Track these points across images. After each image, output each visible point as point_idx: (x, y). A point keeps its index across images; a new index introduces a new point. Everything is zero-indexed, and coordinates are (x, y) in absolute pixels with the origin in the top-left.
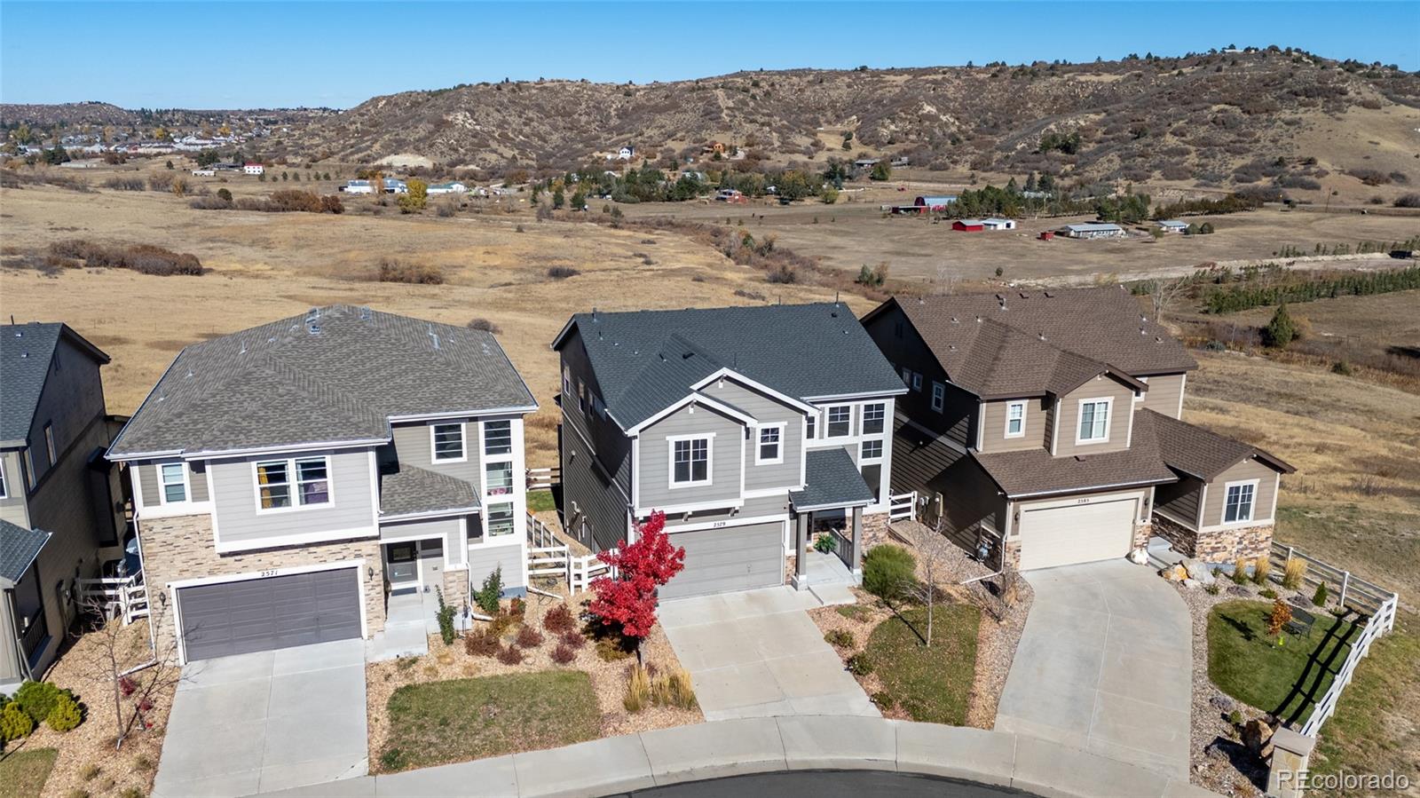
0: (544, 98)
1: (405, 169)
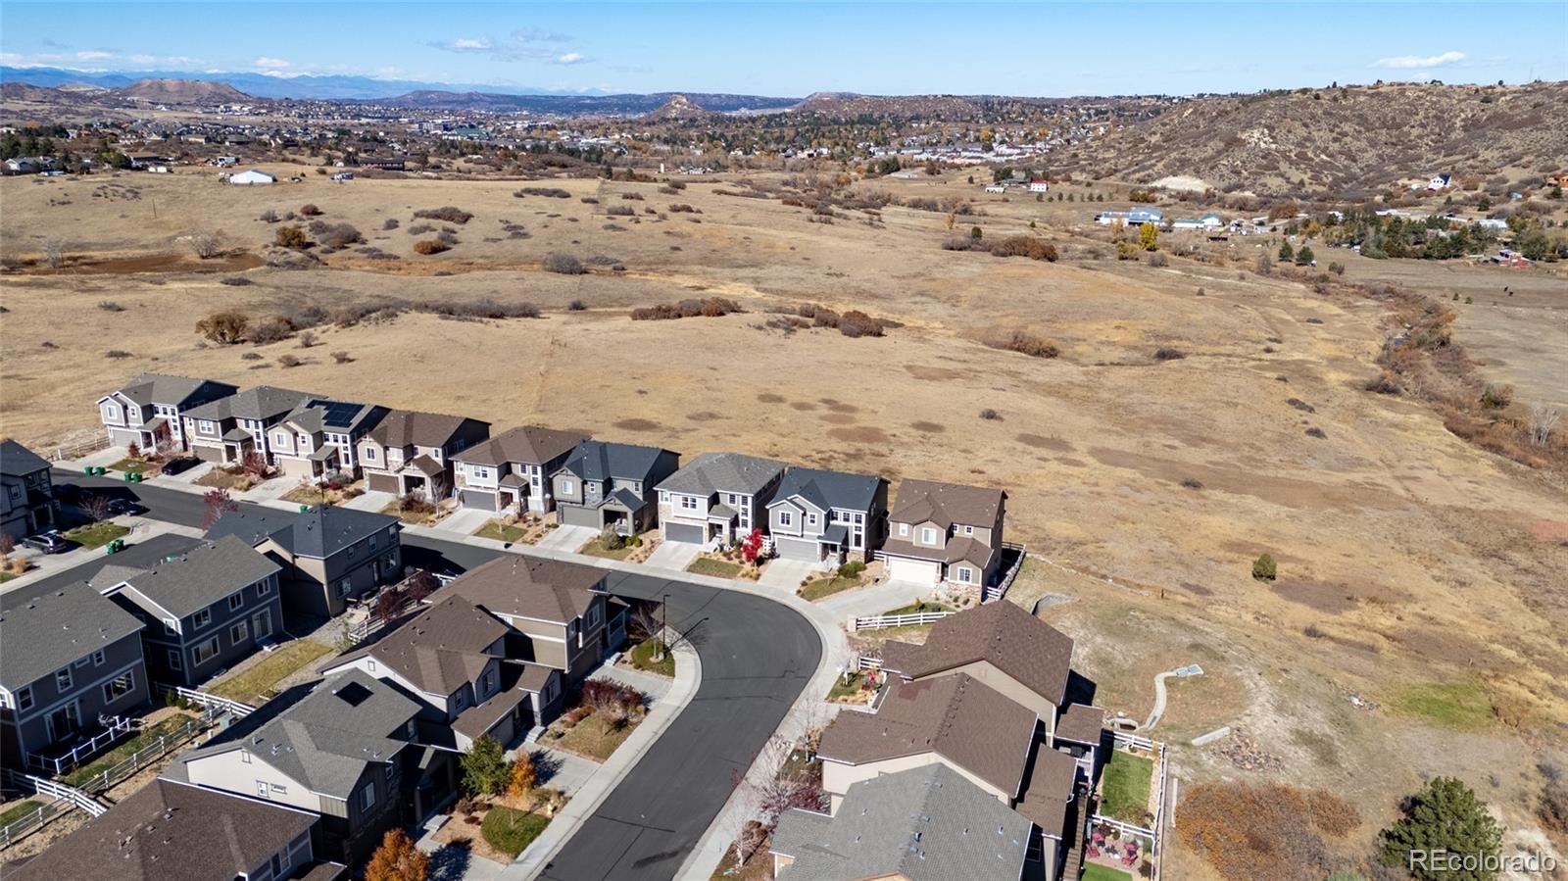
0: (1371, 107)
1: (1178, 193)
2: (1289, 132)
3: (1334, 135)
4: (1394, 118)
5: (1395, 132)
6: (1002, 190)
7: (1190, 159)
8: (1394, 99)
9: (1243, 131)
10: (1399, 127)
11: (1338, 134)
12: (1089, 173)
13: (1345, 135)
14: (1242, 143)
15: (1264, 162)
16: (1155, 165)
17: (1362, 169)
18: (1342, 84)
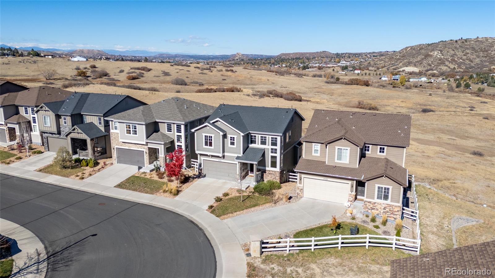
1: (408, 72)
2: (448, 52)
3: (464, 54)
4: (485, 48)
5: (485, 53)
6: (344, 73)
7: (412, 62)
8: (484, 42)
9: (431, 52)
10: (487, 51)
11: (466, 53)
12: (375, 67)
13: (468, 53)
14: (431, 56)
15: (440, 62)
16: (399, 64)
17: (475, 65)
18: (464, 38)
